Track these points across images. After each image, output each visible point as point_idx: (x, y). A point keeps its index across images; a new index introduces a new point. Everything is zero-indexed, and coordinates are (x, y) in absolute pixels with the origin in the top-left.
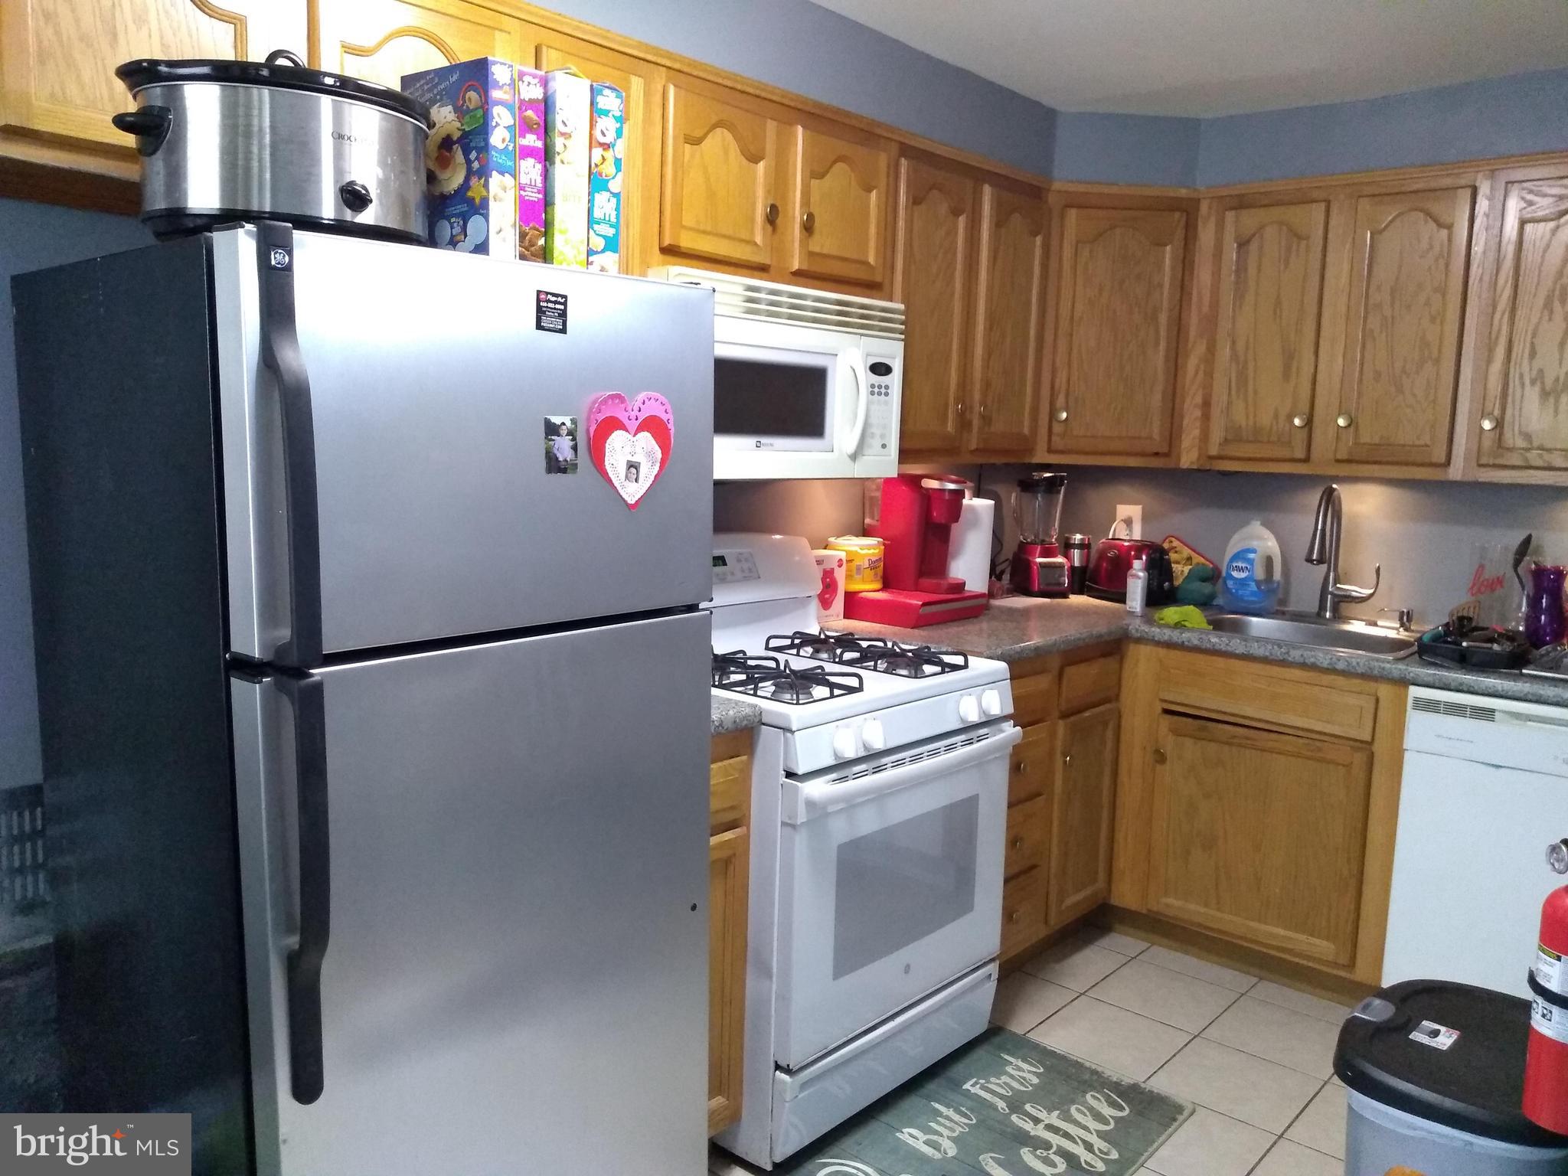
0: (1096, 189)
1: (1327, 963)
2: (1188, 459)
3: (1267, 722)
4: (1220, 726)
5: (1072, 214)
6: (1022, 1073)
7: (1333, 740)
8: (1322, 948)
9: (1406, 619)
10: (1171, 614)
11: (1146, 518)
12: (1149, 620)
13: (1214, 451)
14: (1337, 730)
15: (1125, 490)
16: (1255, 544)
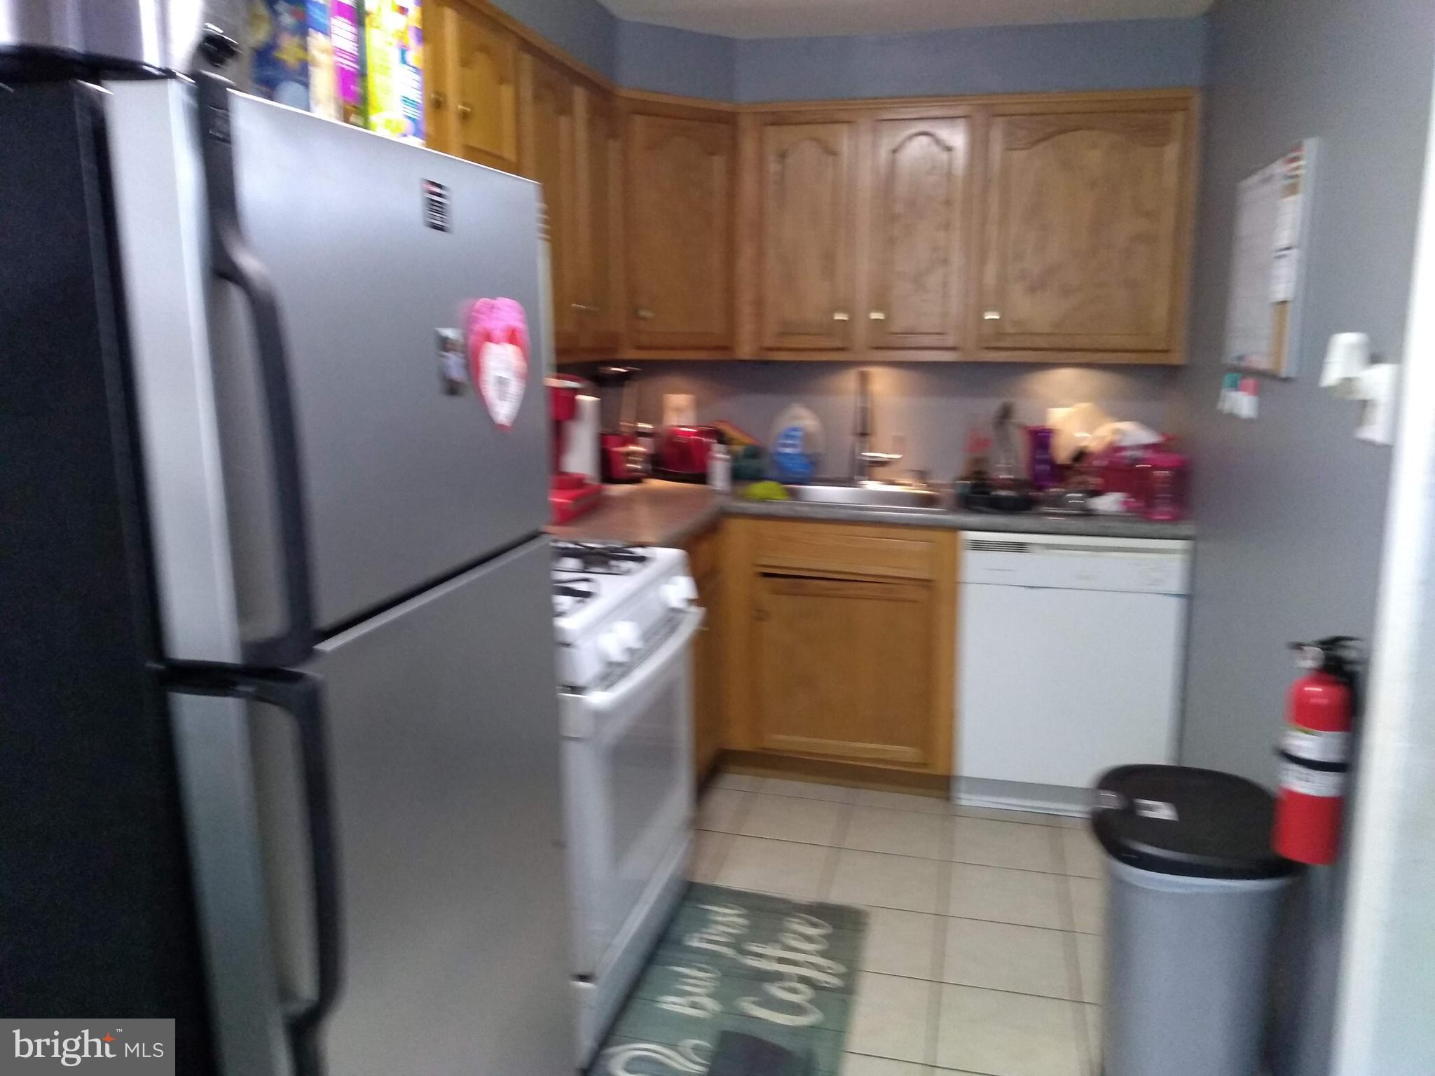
0: (653, 98)
1: (917, 765)
2: (746, 350)
3: (851, 573)
4: (810, 581)
5: (639, 122)
6: (727, 919)
7: (906, 582)
8: (906, 753)
9: (922, 475)
10: (760, 489)
11: (699, 405)
12: (734, 495)
13: (769, 342)
14: (901, 573)
15: (675, 380)
16: (796, 424)
